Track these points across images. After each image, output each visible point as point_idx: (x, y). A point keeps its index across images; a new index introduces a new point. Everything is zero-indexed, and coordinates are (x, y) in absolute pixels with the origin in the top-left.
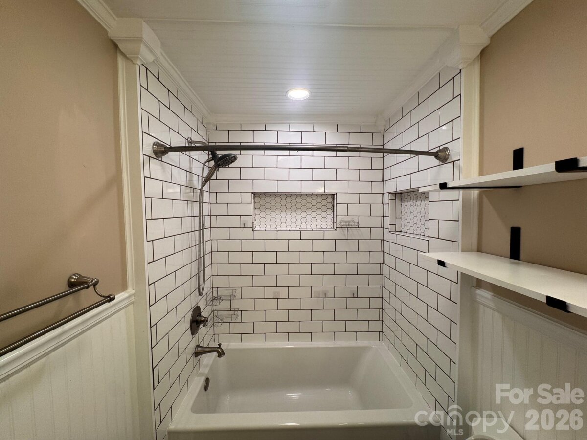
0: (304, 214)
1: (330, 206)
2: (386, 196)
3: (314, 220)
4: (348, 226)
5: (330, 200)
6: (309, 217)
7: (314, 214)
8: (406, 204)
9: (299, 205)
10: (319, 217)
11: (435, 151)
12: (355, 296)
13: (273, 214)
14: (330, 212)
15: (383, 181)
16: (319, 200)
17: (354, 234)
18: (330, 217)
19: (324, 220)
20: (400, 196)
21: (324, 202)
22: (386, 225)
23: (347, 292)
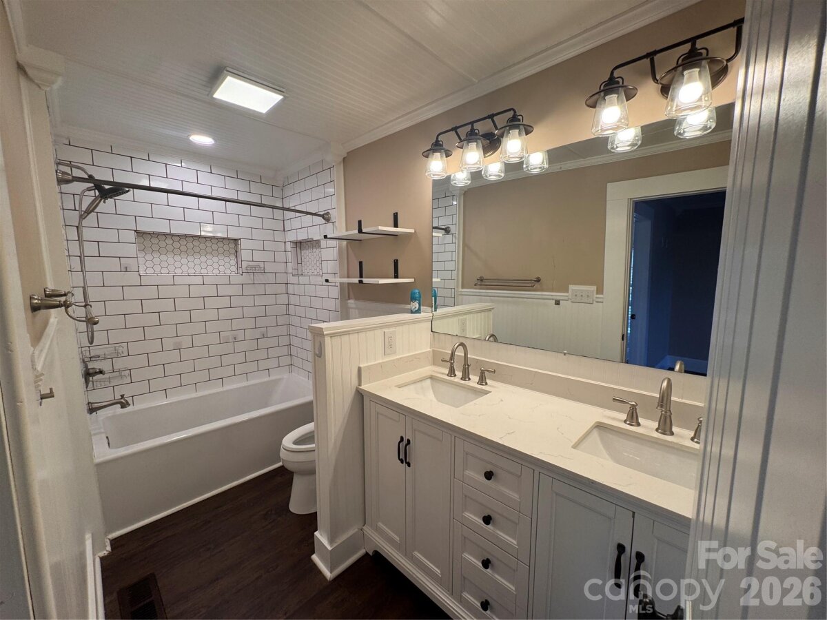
0: (203, 259)
1: (233, 251)
2: (288, 245)
3: (216, 265)
4: (254, 270)
5: (232, 245)
6: (209, 262)
7: (215, 259)
8: (305, 251)
9: (197, 249)
10: (221, 262)
11: (322, 213)
12: (264, 336)
13: (163, 257)
14: (233, 257)
15: (284, 231)
16: (220, 244)
17: (260, 278)
18: (233, 262)
19: (227, 266)
20: (299, 245)
21: (226, 247)
22: (290, 270)
23: (257, 333)
